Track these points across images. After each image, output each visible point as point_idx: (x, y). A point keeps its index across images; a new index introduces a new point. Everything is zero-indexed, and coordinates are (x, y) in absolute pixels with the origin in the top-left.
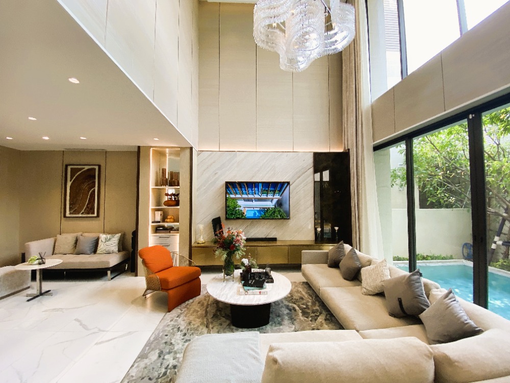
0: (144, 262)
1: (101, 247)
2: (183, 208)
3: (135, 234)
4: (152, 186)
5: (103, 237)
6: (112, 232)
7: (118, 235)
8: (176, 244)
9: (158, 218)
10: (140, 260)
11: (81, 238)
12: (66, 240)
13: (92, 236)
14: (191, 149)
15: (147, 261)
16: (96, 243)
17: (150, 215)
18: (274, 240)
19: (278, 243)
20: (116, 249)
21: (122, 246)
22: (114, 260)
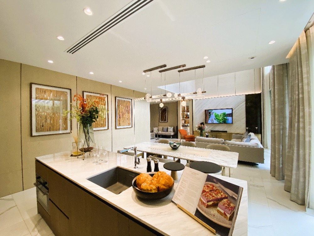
0: (180, 133)
1: (169, 130)
2: (190, 119)
3: (177, 127)
4: (181, 112)
5: (169, 127)
6: (171, 126)
7: (173, 127)
8: (189, 130)
9: (183, 122)
10: (179, 132)
11: (164, 128)
12: (161, 128)
13: (166, 127)
14: (192, 100)
15: (181, 132)
16: (168, 129)
17: (181, 122)
18: (226, 132)
19: (228, 133)
20: (172, 131)
21: (174, 131)
22: (172, 134)
